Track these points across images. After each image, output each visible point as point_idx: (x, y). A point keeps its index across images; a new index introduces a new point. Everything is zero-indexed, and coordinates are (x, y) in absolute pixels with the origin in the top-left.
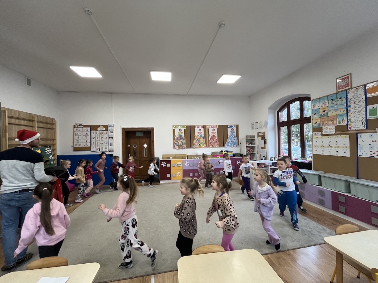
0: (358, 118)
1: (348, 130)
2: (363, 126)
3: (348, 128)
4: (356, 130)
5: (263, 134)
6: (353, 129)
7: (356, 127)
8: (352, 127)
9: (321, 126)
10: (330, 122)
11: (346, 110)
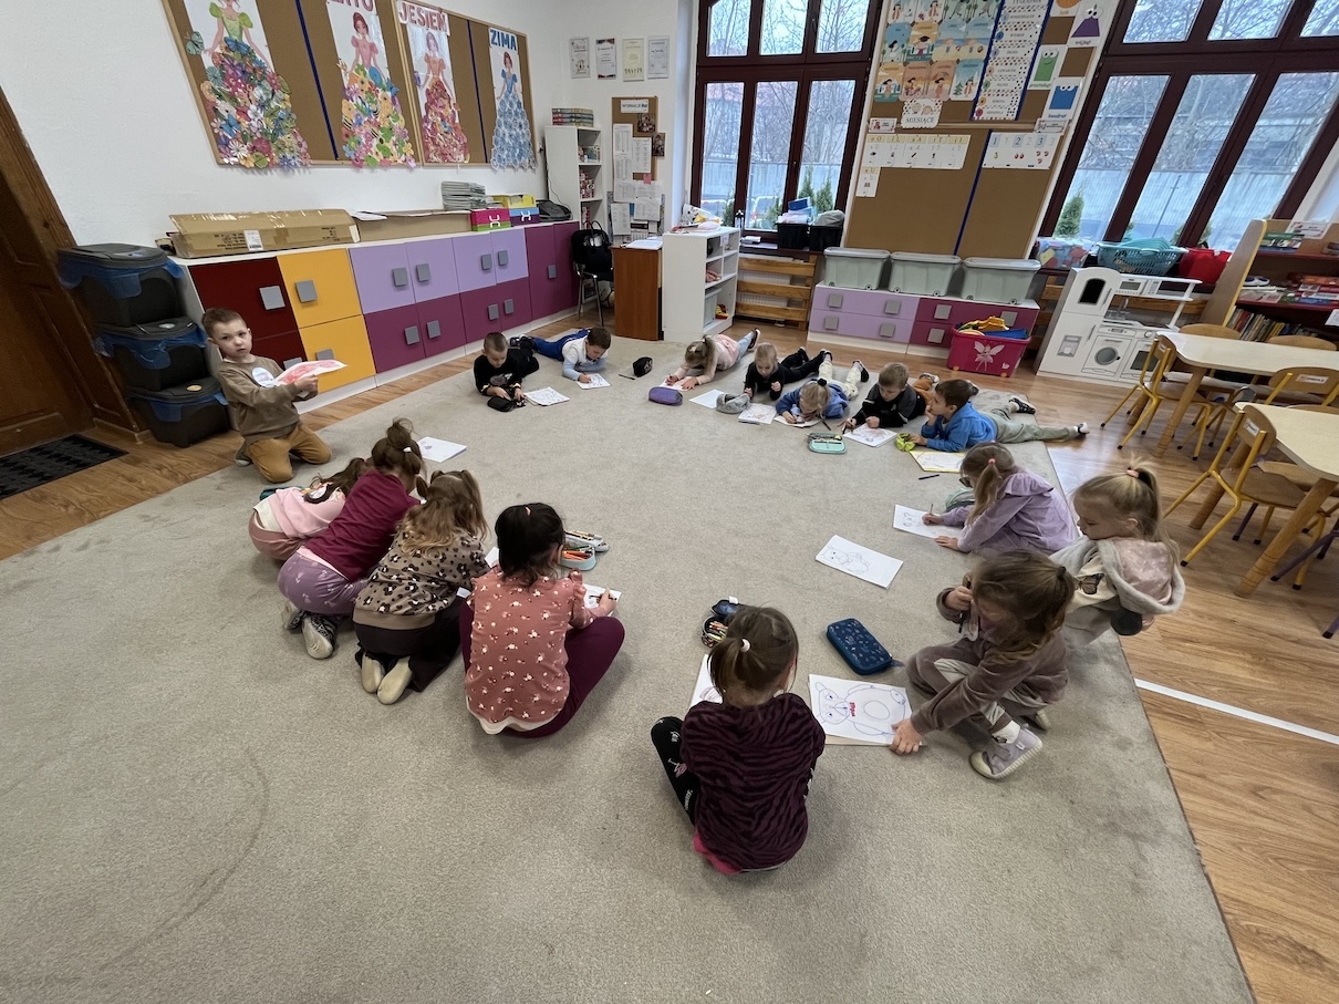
0: (1007, 82)
1: (971, 119)
2: (1012, 109)
3: (973, 112)
4: (991, 121)
5: (646, 110)
6: (985, 116)
7: (995, 110)
8: (985, 111)
9: (901, 99)
10: (933, 86)
11: (986, 48)
